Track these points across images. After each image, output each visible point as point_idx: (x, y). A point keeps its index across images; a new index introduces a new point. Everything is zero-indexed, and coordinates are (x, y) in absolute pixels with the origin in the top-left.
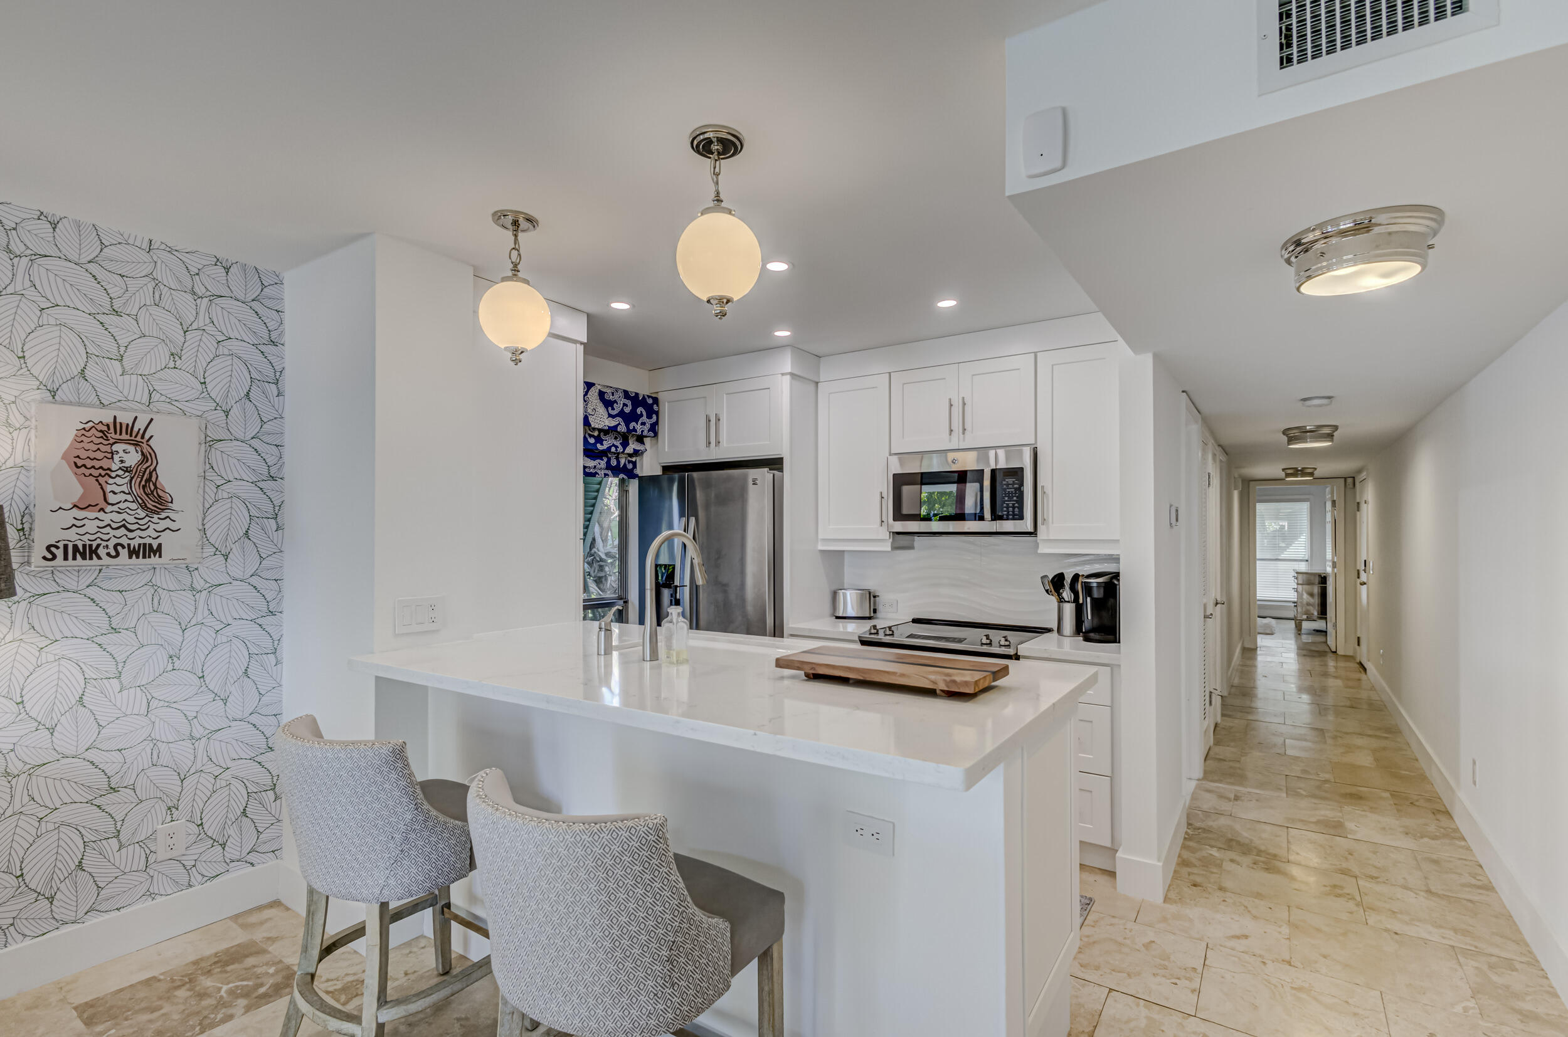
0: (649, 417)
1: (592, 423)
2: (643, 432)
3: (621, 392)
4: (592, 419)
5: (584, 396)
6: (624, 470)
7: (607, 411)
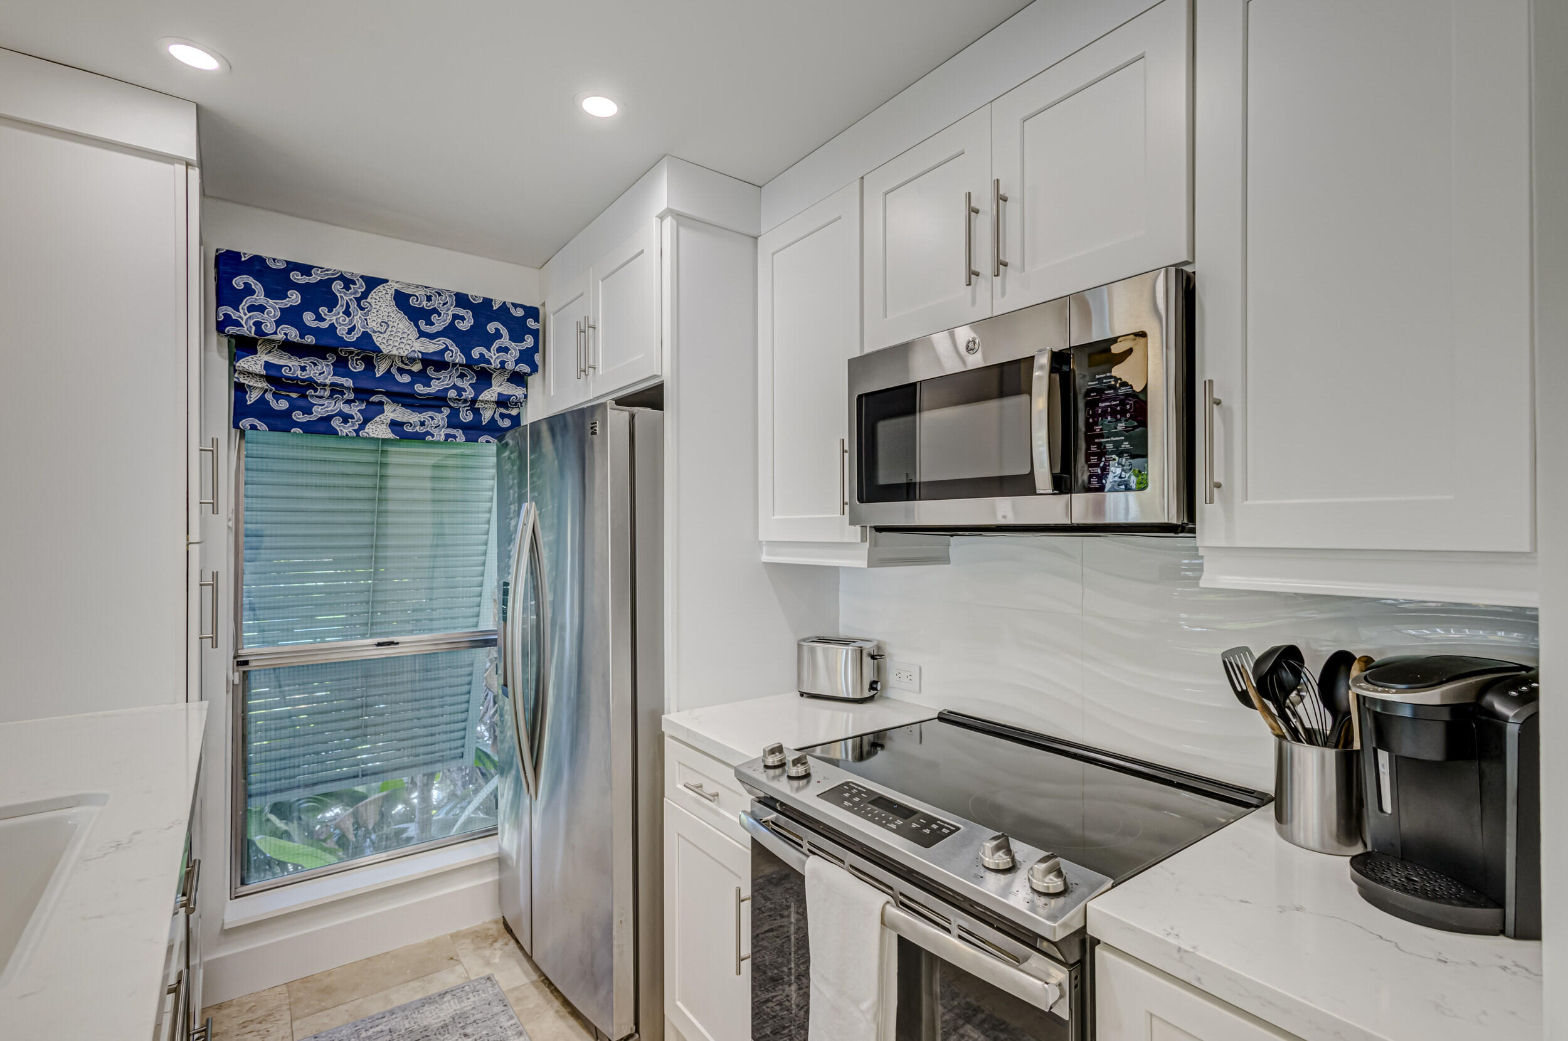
0: (517, 337)
1: (381, 347)
2: (503, 363)
3: (450, 296)
4: (379, 339)
5: (358, 300)
6: (493, 429)
7: (417, 326)
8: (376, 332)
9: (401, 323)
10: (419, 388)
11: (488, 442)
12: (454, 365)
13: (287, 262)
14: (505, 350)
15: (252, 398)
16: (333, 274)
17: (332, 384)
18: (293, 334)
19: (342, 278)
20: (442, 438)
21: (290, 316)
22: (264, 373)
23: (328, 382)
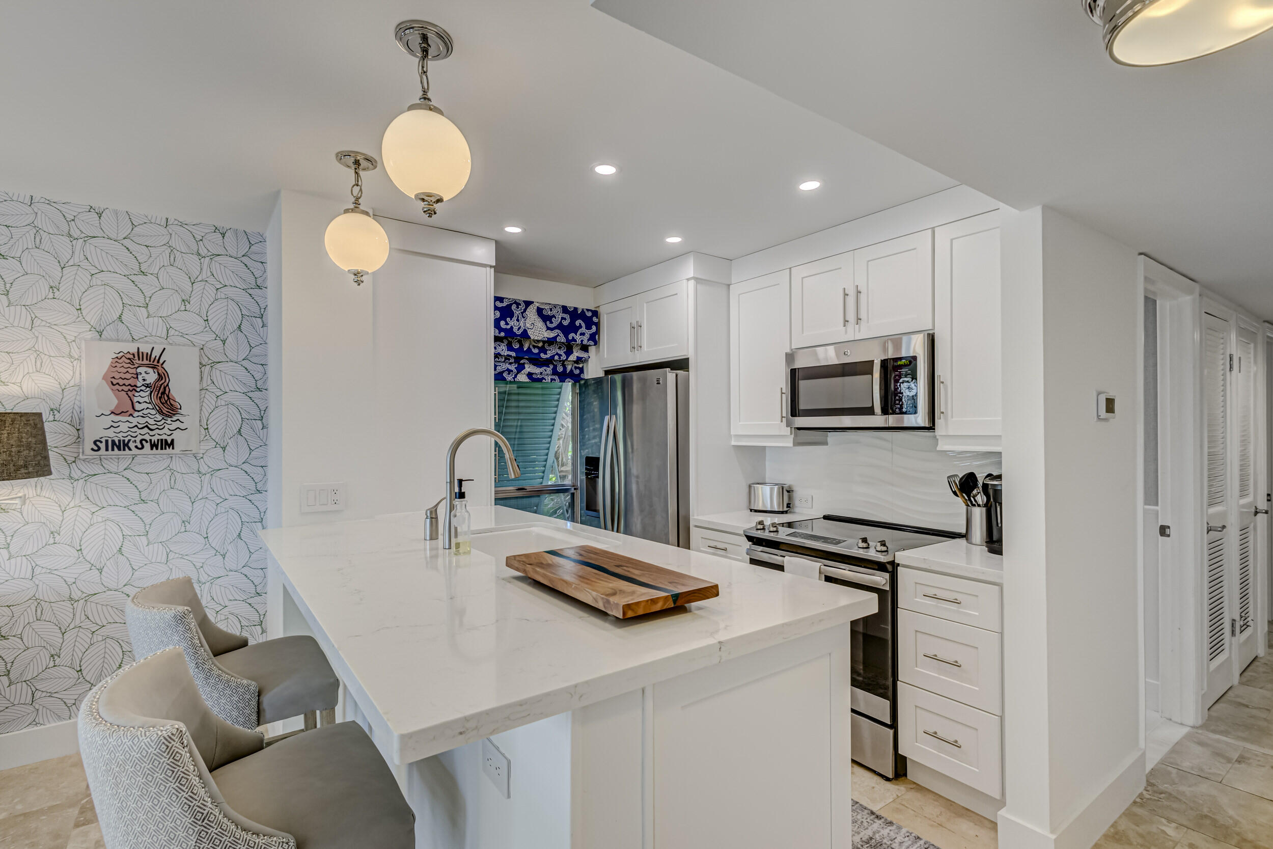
0: (588, 327)
1: (530, 336)
2: (580, 341)
3: (560, 308)
4: (530, 332)
5: (522, 313)
6: (571, 375)
7: (546, 324)
8: (529, 329)
9: (540, 324)
10: (542, 355)
11: (569, 382)
12: (560, 343)
14: (583, 334)
16: (512, 301)
19: (515, 303)
20: (550, 381)
23: (506, 354)
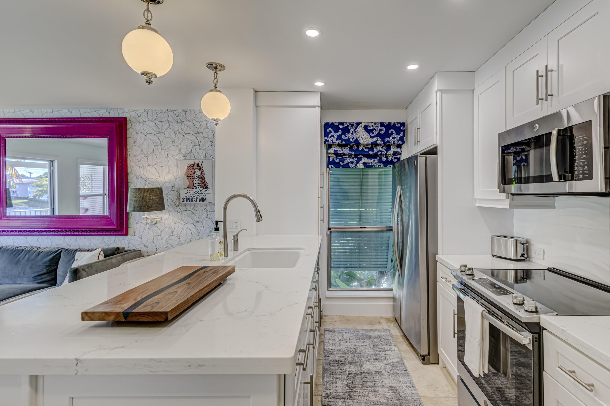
0: (398, 133)
1: (361, 142)
2: (394, 142)
3: (379, 124)
4: (360, 140)
5: (355, 130)
6: (392, 162)
7: (370, 134)
8: (359, 138)
9: (366, 134)
10: (371, 152)
11: (390, 167)
12: (380, 144)
13: (339, 123)
14: (395, 138)
15: (331, 159)
16: (349, 124)
17: (349, 154)
18: (340, 141)
19: (351, 124)
20: (377, 167)
21: (339, 137)
22: (334, 153)
23: (348, 153)
